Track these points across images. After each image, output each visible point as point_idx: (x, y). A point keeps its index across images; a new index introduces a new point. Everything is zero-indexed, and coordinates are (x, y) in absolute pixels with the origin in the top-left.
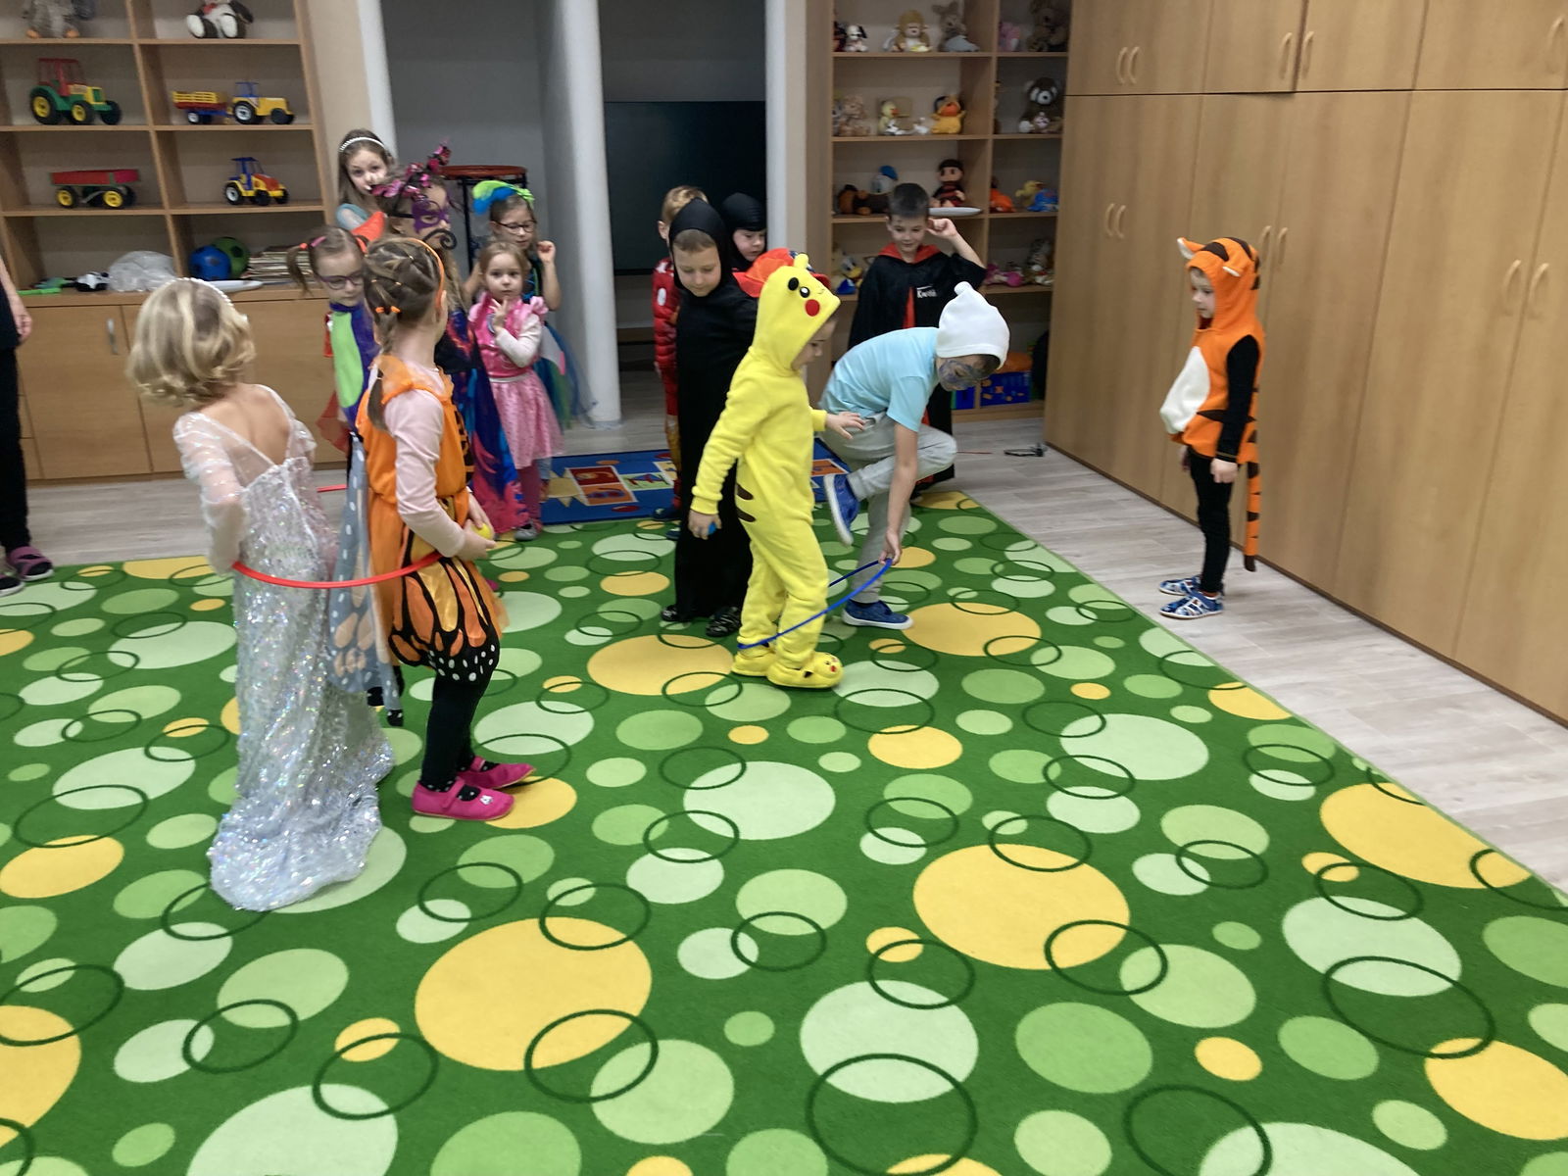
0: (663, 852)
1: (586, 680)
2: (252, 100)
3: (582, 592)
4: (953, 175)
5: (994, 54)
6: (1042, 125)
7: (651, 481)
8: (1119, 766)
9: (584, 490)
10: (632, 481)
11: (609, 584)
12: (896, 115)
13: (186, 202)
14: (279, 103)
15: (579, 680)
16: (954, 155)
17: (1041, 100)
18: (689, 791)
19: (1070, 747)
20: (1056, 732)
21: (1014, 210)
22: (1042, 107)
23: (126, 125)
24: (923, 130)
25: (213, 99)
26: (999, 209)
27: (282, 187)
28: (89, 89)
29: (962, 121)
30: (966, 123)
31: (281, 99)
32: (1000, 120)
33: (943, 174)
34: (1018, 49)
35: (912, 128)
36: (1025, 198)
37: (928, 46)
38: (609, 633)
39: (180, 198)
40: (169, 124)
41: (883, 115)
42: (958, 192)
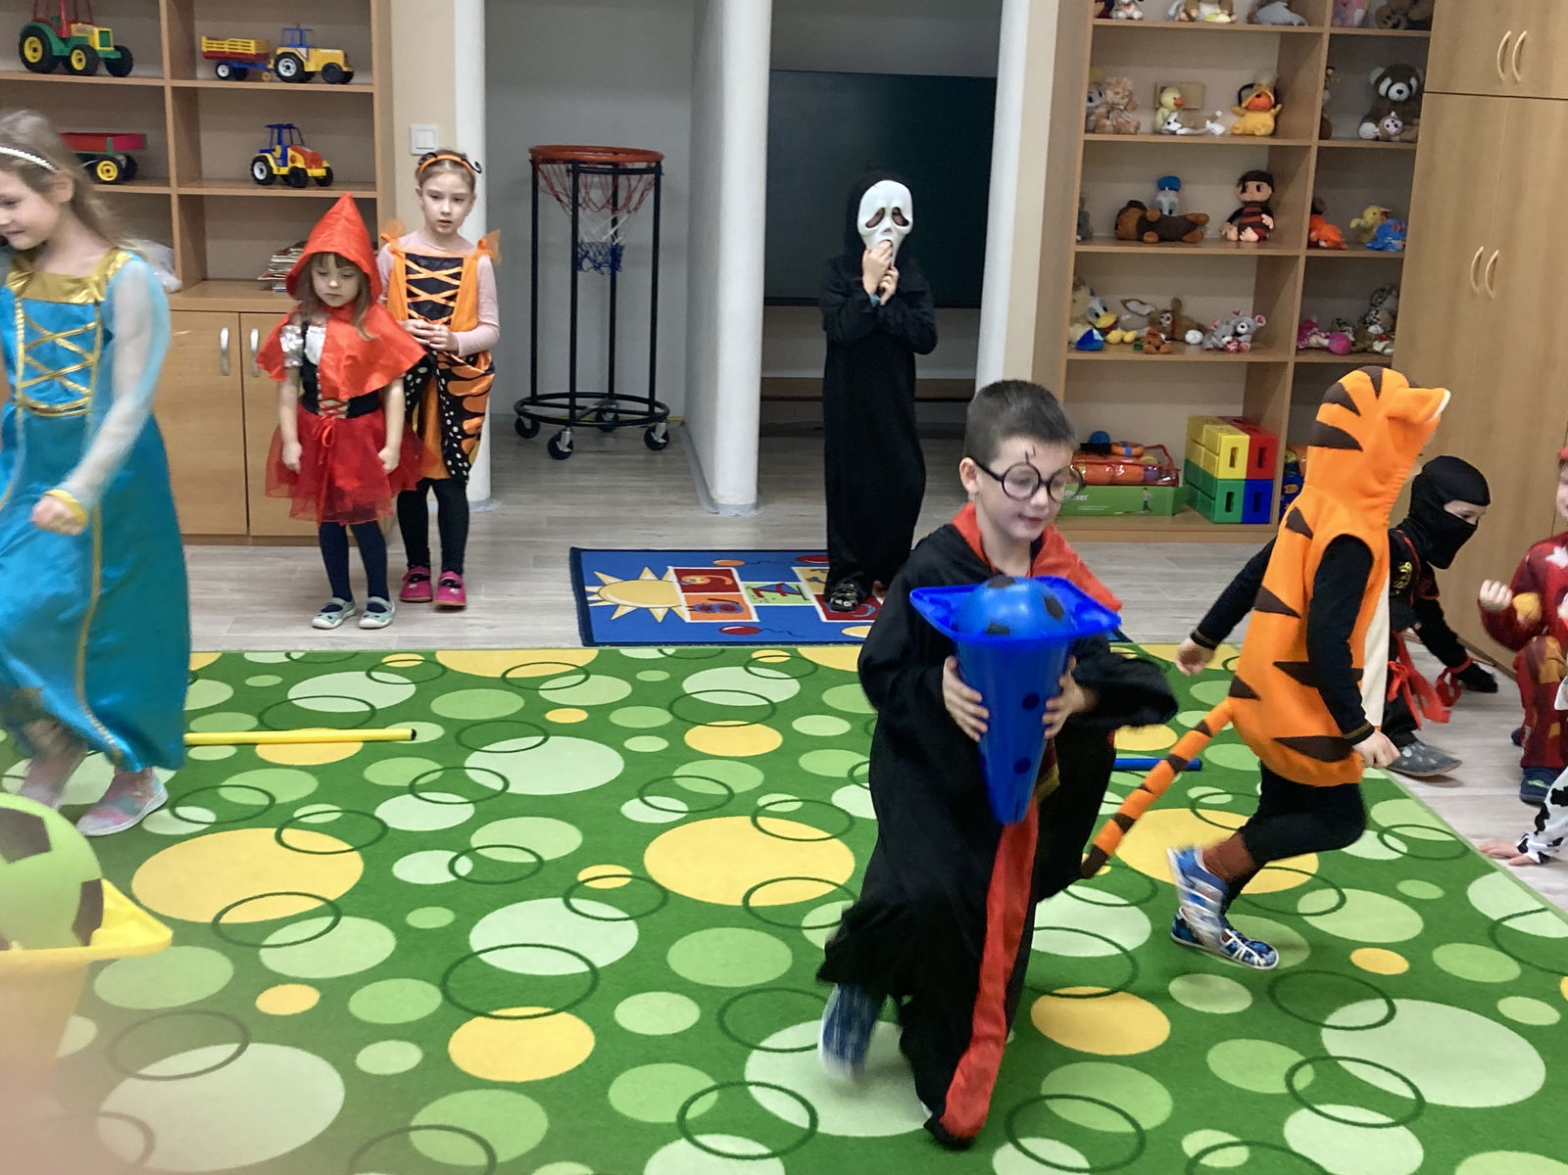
0: (703, 1139)
1: (640, 875)
2: (302, 52)
3: (656, 744)
4: (1258, 193)
5: (1327, 31)
6: (1392, 129)
7: (783, 594)
8: (1405, 1080)
9: (687, 599)
10: (757, 591)
11: (698, 738)
12: (1179, 105)
13: (201, 178)
14: (336, 56)
15: (629, 873)
16: (1261, 164)
17: (1393, 94)
18: (755, 1052)
19: (1333, 1043)
20: (1318, 1020)
21: (1345, 246)
22: (1395, 104)
23: (136, 79)
24: (1218, 129)
25: (252, 48)
26: (1323, 244)
27: (326, 164)
28: (96, 30)
29: (1276, 118)
30: (1280, 122)
31: (339, 52)
32: (1333, 121)
33: (1244, 190)
34: (1365, 23)
35: (1204, 127)
36: (1362, 230)
37: (1230, 15)
38: (683, 807)
39: (194, 174)
40: (194, 78)
41: (1161, 104)
42: (1264, 216)
